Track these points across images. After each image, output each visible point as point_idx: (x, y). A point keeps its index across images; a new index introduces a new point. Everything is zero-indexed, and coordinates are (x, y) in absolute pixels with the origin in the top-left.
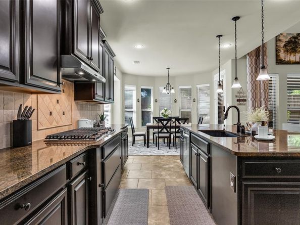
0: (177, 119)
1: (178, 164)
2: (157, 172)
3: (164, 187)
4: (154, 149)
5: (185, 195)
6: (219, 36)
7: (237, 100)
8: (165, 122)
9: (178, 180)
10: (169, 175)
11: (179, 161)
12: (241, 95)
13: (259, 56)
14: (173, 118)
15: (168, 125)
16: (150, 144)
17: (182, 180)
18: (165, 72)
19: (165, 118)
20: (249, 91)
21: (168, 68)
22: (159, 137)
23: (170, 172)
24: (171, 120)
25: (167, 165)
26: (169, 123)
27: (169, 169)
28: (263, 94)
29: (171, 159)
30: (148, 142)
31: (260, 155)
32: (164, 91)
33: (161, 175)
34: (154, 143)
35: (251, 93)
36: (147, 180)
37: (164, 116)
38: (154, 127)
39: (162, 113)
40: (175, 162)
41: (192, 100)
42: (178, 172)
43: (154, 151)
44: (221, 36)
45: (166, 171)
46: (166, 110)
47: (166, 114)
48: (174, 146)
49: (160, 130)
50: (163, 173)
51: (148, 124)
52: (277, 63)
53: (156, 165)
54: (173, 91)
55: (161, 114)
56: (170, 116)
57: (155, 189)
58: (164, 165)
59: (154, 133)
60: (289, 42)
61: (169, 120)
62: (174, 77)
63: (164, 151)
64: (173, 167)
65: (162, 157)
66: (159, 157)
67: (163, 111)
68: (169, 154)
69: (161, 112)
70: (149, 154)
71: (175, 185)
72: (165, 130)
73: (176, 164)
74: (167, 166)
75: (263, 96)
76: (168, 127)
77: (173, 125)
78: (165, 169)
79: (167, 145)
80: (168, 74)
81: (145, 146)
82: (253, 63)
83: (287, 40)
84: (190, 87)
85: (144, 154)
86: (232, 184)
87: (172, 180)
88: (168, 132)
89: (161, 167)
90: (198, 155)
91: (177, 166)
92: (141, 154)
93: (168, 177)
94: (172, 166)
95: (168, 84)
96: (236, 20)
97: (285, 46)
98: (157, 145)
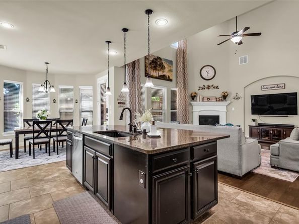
0: (59, 121)
1: (64, 171)
2: (37, 188)
3: (51, 204)
4: (27, 159)
5: (80, 205)
6: (109, 42)
7: (119, 103)
8: (42, 126)
9: (68, 190)
10: (55, 186)
11: (65, 168)
12: (122, 98)
13: (135, 68)
14: (54, 120)
15: (48, 128)
16: (19, 154)
17: (73, 188)
18: (43, 68)
19: (42, 120)
20: (128, 96)
21: (47, 63)
22: (34, 144)
23: (55, 183)
24: (51, 122)
25: (50, 175)
26: (49, 125)
27: (54, 180)
28: (137, 99)
29: (54, 167)
30: (17, 152)
31: (164, 150)
32: (42, 89)
33: (45, 190)
34: (25, 151)
35: (129, 98)
36: (23, 203)
37: (41, 118)
38: (24, 132)
39: (39, 115)
40: (59, 170)
41: (74, 101)
42: (66, 181)
43: (27, 162)
44: (110, 42)
45: (49, 183)
46: (44, 111)
47: (45, 115)
48: (54, 151)
49: (36, 135)
50: (47, 186)
51: (16, 128)
52: (146, 76)
53: (33, 179)
54: (53, 90)
55: (37, 116)
56: (48, 118)
57: (38, 210)
58: (45, 177)
59: (25, 140)
60: (153, 62)
61: (49, 122)
62: (53, 75)
63: (42, 160)
64: (58, 177)
65: (40, 167)
66: (35, 168)
67: (39, 112)
68: (49, 161)
69: (37, 114)
70: (20, 166)
71: (65, 197)
72: (43, 135)
73: (61, 171)
74: (50, 177)
75: (137, 101)
76: (48, 131)
77: (54, 127)
78: (48, 181)
79: (45, 151)
80: (47, 70)
81: (11, 157)
82: (131, 73)
83: (152, 60)
84: (72, 87)
85: (12, 168)
86: (142, 181)
87: (60, 192)
88: (47, 136)
89: (41, 180)
90: (96, 158)
91: (63, 173)
92: (8, 168)
93: (54, 190)
94: (56, 175)
95: (47, 81)
96: (125, 32)
97: (150, 64)
98: (32, 153)
